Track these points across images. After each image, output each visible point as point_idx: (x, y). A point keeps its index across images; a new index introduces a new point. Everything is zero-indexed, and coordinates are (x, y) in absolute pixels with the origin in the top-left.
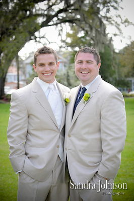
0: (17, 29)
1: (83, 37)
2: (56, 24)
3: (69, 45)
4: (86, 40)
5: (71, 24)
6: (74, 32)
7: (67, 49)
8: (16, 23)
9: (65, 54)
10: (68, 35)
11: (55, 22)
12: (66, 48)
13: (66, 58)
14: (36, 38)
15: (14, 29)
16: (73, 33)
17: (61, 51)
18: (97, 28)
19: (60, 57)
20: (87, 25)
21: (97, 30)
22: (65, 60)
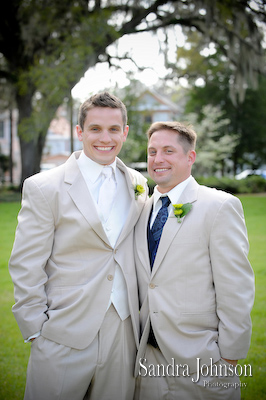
0: (68, 39)
1: (213, 57)
2: (154, 29)
3: (182, 73)
4: (220, 62)
5: (187, 29)
6: (195, 45)
7: (177, 83)
8: (65, 26)
9: (174, 93)
10: (181, 53)
11: (151, 25)
12: (176, 79)
13: (177, 102)
14: (109, 57)
15: (62, 38)
16: (192, 47)
17: (168, 87)
18: (242, 37)
19: (165, 100)
20: (222, 31)
21: (242, 42)
22: (176, 107)
